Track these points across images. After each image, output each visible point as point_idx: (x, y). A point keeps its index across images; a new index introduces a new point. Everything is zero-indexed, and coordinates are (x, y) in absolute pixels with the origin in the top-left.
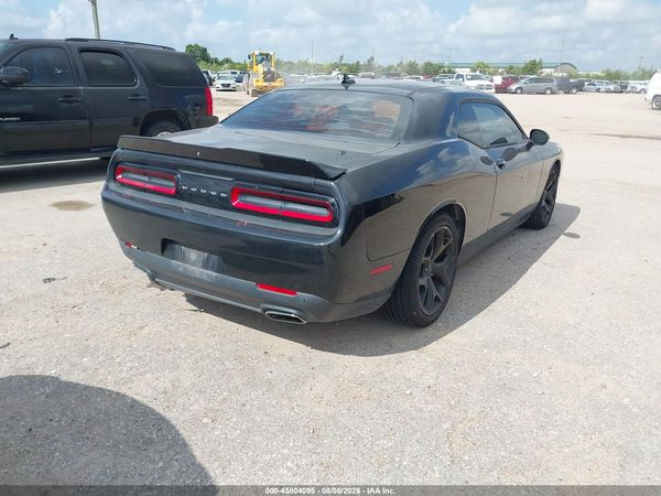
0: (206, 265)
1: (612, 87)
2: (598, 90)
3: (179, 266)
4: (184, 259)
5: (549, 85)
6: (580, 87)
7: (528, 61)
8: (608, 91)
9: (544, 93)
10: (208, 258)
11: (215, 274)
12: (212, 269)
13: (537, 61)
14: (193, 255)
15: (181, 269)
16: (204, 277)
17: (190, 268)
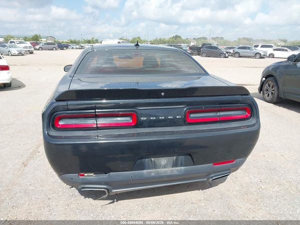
0: (175, 165)
1: (78, 47)
2: (73, 48)
3: (151, 172)
4: (155, 166)
5: (54, 46)
6: (67, 47)
7: (33, 35)
8: (77, 48)
9: (53, 50)
10: (176, 159)
11: (183, 168)
12: (181, 165)
13: (38, 35)
14: (163, 161)
15: (153, 174)
16: (176, 173)
17: (161, 171)
